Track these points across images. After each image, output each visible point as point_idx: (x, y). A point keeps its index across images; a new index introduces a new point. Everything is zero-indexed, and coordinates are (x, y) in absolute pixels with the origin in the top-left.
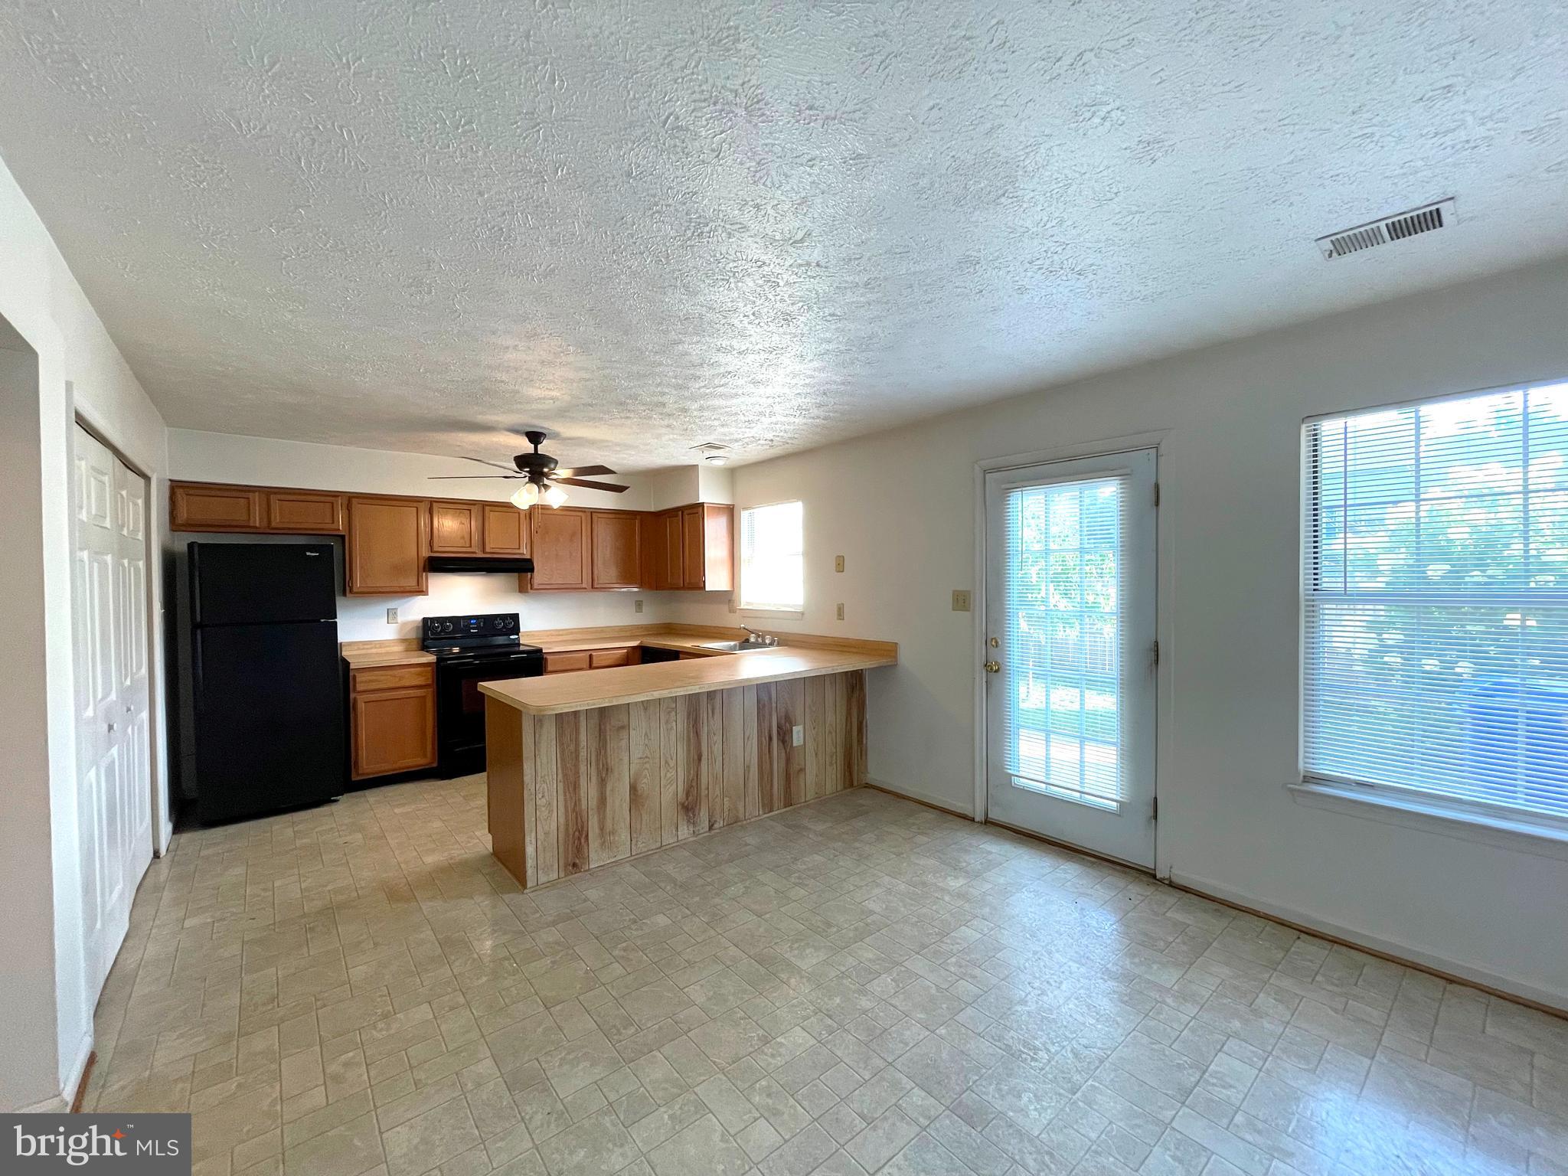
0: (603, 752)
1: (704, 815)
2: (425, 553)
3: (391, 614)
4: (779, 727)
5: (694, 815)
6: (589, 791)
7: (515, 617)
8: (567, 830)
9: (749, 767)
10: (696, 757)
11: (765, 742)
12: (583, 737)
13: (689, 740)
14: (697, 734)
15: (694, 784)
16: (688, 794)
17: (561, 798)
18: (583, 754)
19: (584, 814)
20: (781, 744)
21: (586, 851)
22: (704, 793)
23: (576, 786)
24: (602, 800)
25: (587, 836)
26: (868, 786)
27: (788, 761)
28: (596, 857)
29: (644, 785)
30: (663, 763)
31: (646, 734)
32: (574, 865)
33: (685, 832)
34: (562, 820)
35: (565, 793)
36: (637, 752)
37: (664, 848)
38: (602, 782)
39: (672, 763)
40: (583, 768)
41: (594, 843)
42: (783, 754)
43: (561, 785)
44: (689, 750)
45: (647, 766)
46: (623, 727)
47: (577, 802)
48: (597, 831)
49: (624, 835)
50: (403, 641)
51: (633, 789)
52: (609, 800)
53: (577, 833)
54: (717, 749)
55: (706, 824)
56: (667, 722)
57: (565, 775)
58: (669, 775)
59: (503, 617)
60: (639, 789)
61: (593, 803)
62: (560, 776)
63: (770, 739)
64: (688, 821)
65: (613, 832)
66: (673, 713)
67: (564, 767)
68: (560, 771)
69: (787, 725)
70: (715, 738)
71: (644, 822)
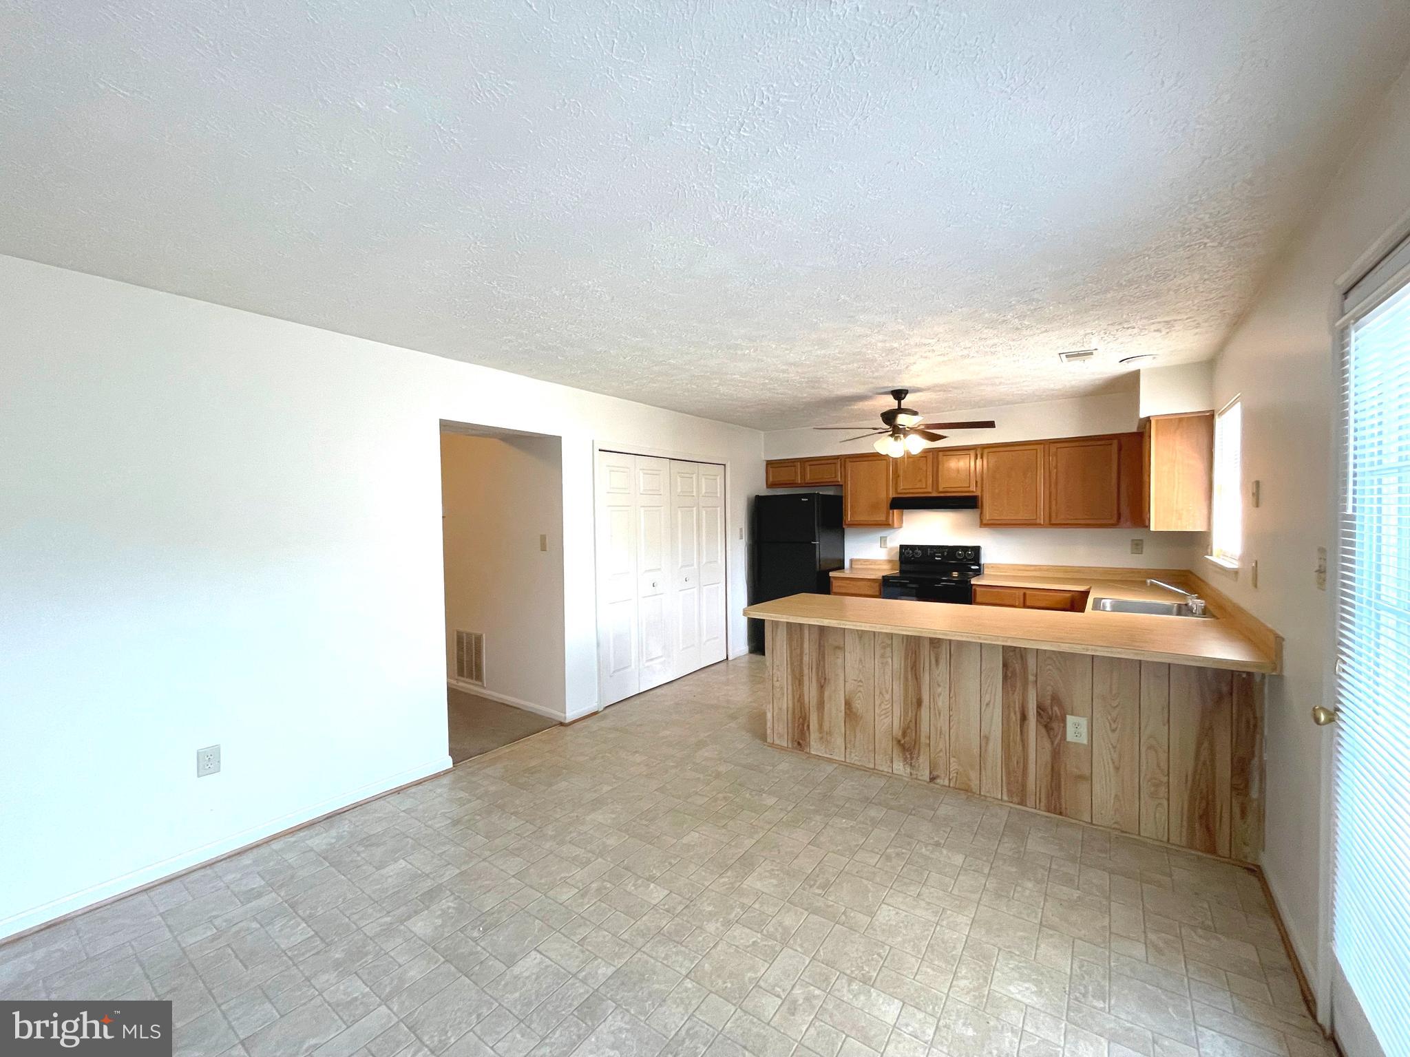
0: (822, 663)
1: (923, 761)
2: (892, 495)
3: (883, 540)
4: (1040, 708)
5: (912, 758)
6: (811, 692)
7: (977, 550)
8: (794, 712)
9: (987, 738)
10: (914, 700)
11: (1015, 718)
12: (806, 645)
13: (906, 679)
14: (917, 678)
15: (912, 725)
16: (904, 734)
17: (790, 687)
18: (806, 659)
19: (807, 706)
20: (1043, 731)
21: (807, 734)
22: (924, 740)
23: (801, 683)
24: (821, 705)
25: (808, 726)
26: (1256, 871)
27: (1056, 754)
28: (815, 747)
29: (858, 705)
30: (877, 693)
31: (861, 660)
32: (799, 744)
33: (899, 767)
34: (791, 705)
35: (792, 685)
36: (852, 674)
37: (875, 771)
38: (822, 688)
39: (888, 697)
40: (806, 671)
41: (814, 735)
42: (1047, 745)
43: (790, 677)
44: (906, 690)
45: (861, 689)
46: (838, 648)
47: (801, 697)
48: (817, 725)
49: (839, 741)
50: (890, 561)
51: (848, 704)
52: (827, 707)
53: (801, 720)
54: (943, 702)
55: (926, 775)
56: (883, 656)
57: (793, 671)
58: (883, 707)
59: (965, 549)
60: (853, 705)
61: (814, 702)
62: (789, 670)
63: (1024, 718)
64: (905, 759)
65: (830, 733)
66: (889, 649)
67: (792, 664)
68: (789, 666)
69: (1056, 708)
70: (940, 690)
71: (857, 739)
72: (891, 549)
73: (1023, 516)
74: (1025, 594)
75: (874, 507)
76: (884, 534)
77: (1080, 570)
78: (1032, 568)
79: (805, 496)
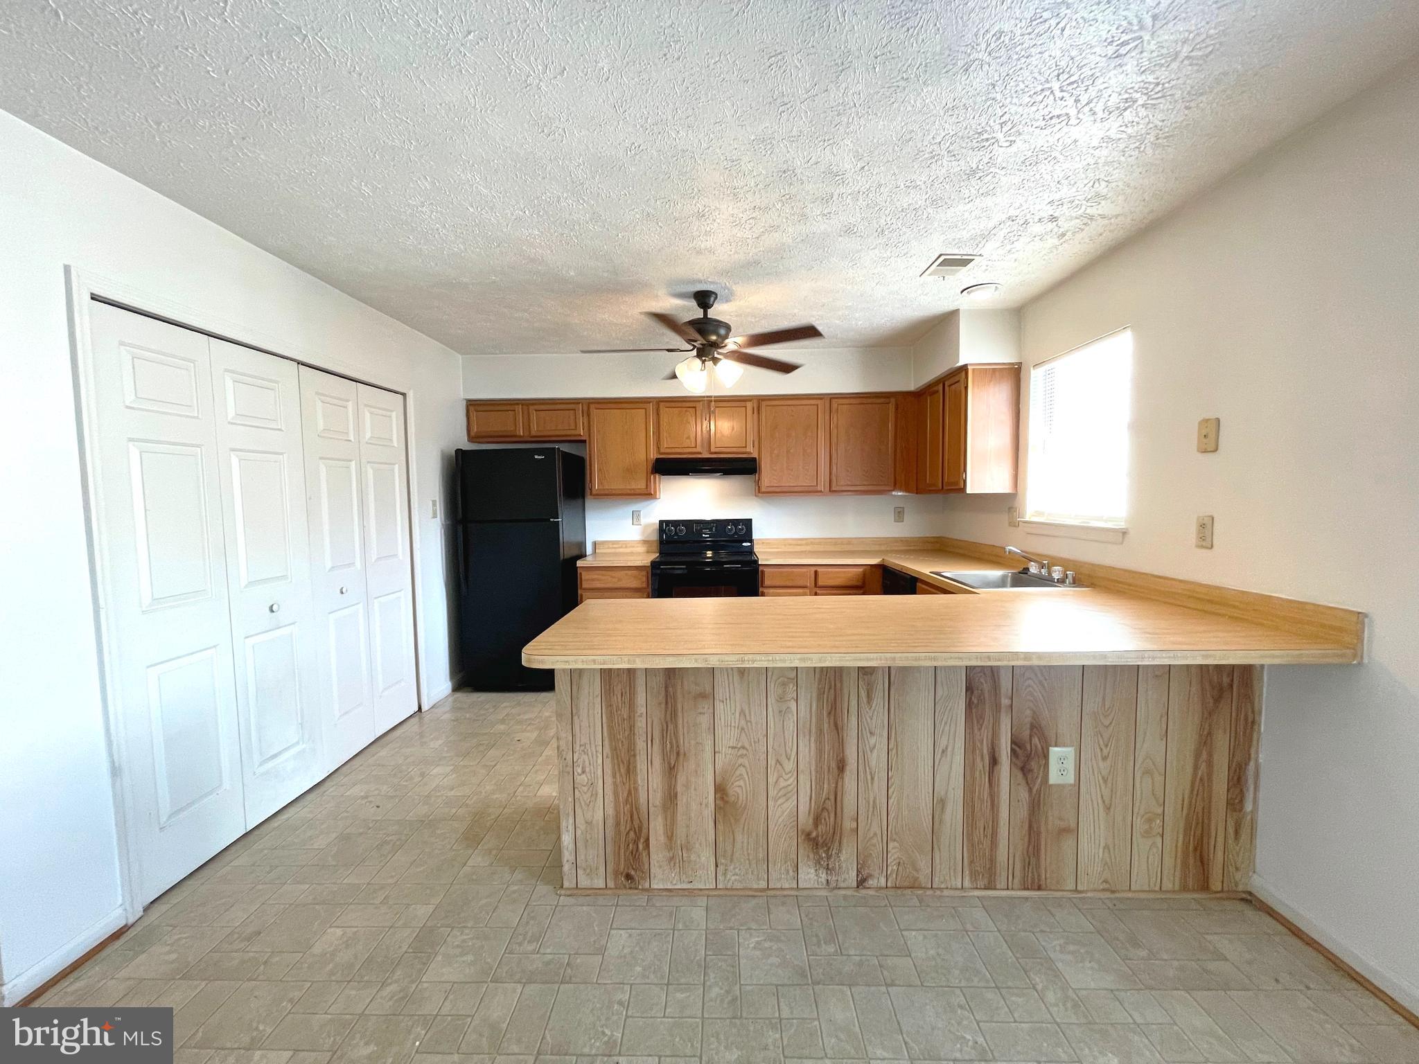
0: (671, 727)
1: (847, 858)
2: (653, 455)
3: (636, 516)
4: (1016, 743)
5: (829, 857)
6: (650, 781)
7: (748, 523)
8: (618, 824)
9: (943, 802)
10: (834, 765)
11: (982, 764)
12: (641, 698)
13: (820, 731)
14: (837, 728)
15: (830, 805)
16: (817, 821)
17: (609, 780)
18: (641, 724)
19: (644, 809)
20: (1020, 775)
21: (645, 859)
22: (848, 824)
23: (630, 770)
24: (671, 798)
25: (647, 840)
26: (1250, 900)
27: (1035, 806)
28: (661, 876)
29: (739, 789)
30: (772, 762)
31: (742, 712)
32: (628, 877)
33: (810, 876)
34: (610, 811)
35: (614, 776)
36: (727, 738)
37: (770, 893)
38: (671, 771)
39: (789, 766)
40: (640, 745)
41: (657, 855)
42: (1024, 795)
43: (608, 762)
44: (820, 752)
45: (744, 761)
46: (703, 696)
47: (632, 794)
48: (662, 839)
49: (705, 856)
50: (645, 542)
51: (721, 790)
52: (682, 800)
53: (632, 834)
54: (877, 759)
55: (851, 877)
56: (781, 699)
57: (614, 749)
58: (782, 783)
59: (735, 522)
60: (731, 792)
61: (657, 798)
62: (607, 750)
63: (994, 761)
64: (818, 862)
65: (687, 847)
66: (791, 687)
67: (612, 737)
68: (606, 743)
69: (1036, 740)
70: (872, 741)
71: (738, 845)
72: (647, 526)
73: (805, 481)
74: (816, 572)
75: (630, 471)
76: (635, 507)
77: (849, 541)
78: (804, 542)
79: (539, 452)
